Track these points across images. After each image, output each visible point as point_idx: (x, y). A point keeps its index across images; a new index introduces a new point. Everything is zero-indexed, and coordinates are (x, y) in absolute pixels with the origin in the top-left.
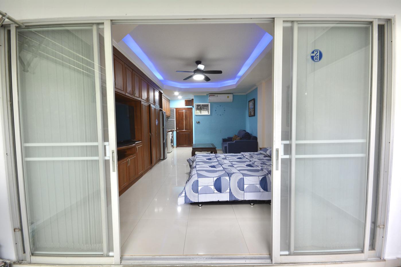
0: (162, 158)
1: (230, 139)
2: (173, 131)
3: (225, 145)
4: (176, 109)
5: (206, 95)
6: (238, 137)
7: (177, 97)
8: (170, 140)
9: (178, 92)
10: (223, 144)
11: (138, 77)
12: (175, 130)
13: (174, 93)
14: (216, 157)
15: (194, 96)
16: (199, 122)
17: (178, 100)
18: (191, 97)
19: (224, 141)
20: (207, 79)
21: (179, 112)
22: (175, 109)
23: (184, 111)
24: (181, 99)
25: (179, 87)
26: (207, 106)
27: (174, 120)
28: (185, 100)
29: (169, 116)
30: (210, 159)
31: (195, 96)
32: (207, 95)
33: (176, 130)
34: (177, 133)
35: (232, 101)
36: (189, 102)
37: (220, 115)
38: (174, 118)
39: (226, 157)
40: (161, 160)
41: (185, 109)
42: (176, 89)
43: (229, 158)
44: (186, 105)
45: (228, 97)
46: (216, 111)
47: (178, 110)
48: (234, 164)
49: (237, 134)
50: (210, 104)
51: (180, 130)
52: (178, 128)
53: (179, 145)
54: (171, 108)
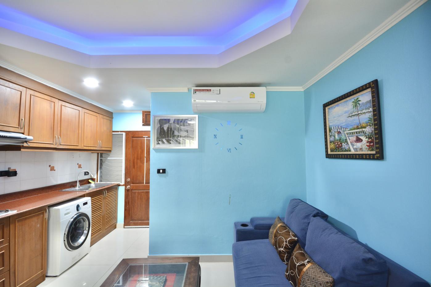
5: (186, 90)
12: (123, 183)
15: (152, 93)
16: (164, 171)
21: (133, 141)
22: (124, 134)
23: (145, 138)
27: (121, 160)
28: (143, 112)
29: (110, 151)
32: (189, 89)
33: (126, 185)
34: (127, 191)
37: (229, 150)
38: (121, 156)
41: (146, 133)
44: (146, 124)
45: (252, 95)
46: (215, 136)
47: (131, 135)
50: (197, 116)
51: (133, 183)
52: (129, 180)
53: (132, 220)
54: (114, 130)
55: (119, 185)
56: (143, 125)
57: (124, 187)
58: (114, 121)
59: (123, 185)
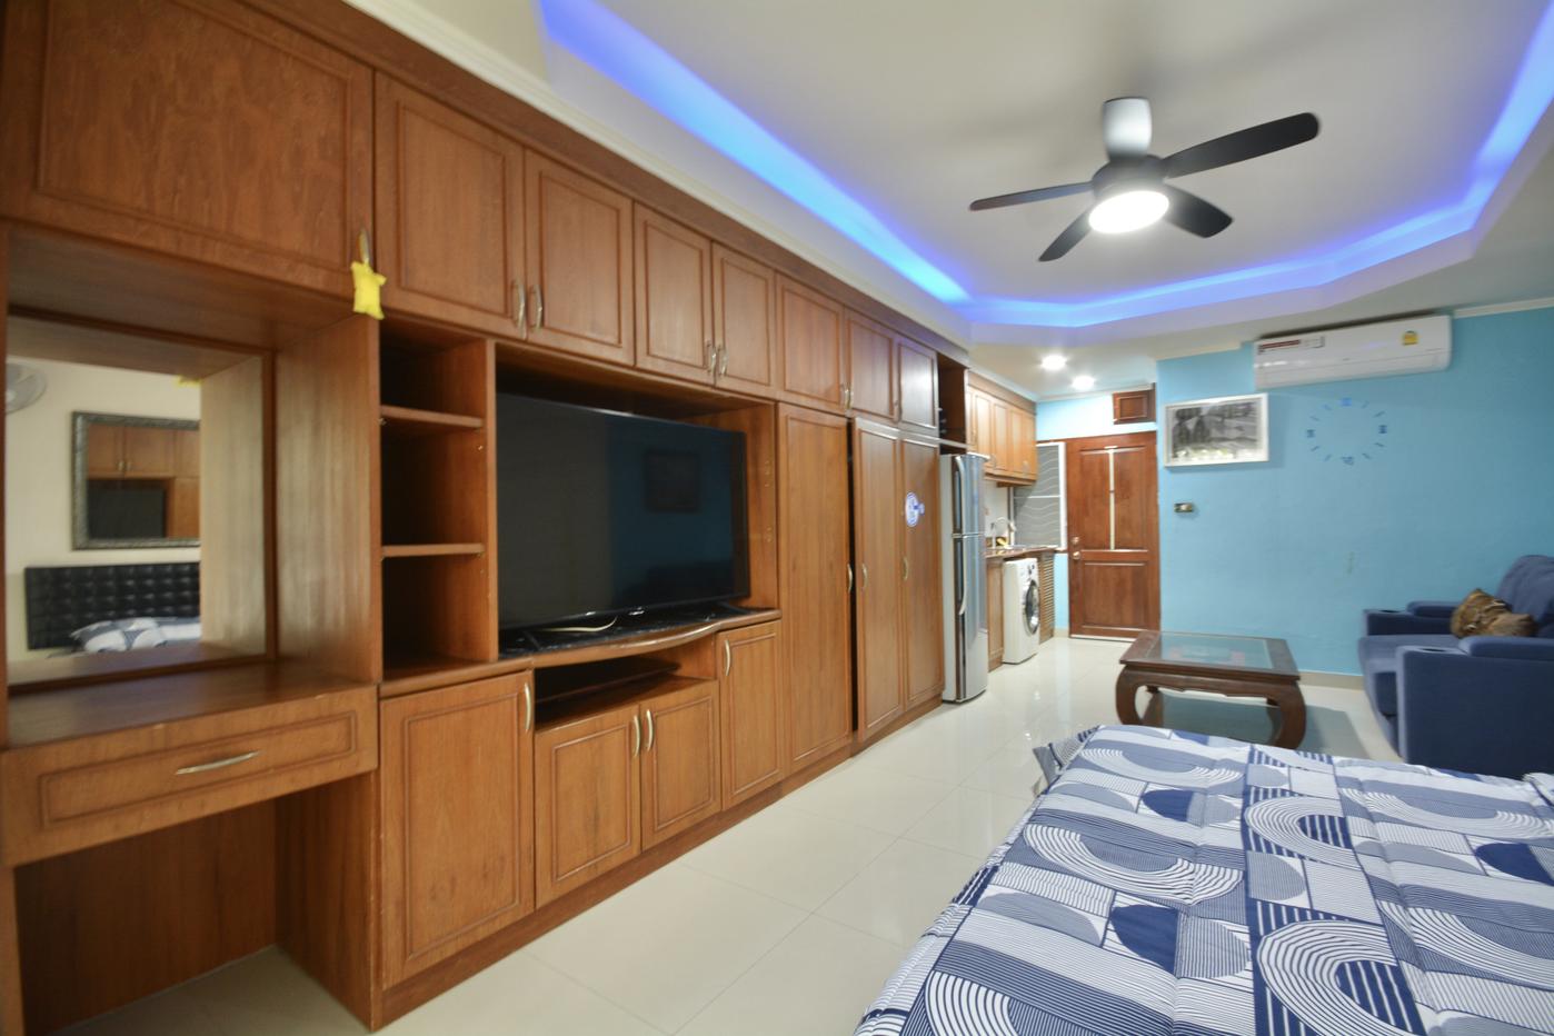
0: (949, 694)
1: (1430, 619)
2: (1044, 557)
3: (1384, 664)
4: (1069, 443)
5: (1235, 346)
6: (1508, 608)
7: (1062, 379)
8: (1022, 600)
9: (1065, 353)
10: (1366, 650)
11: (757, 276)
12: (1064, 546)
13: (1040, 362)
14: (1245, 794)
15: (1159, 362)
16: (1190, 509)
17: (1071, 397)
18: (1141, 373)
19: (1382, 625)
20: (1204, 219)
21: (1082, 459)
22: (1062, 446)
23: (1111, 452)
24: (1090, 392)
25: (1063, 323)
26: (1248, 410)
27: (1058, 500)
28: (1115, 396)
29: (1034, 481)
30: (1172, 804)
31: (1165, 365)
32: (1246, 345)
33: (1070, 550)
34: (1073, 563)
35: (1444, 358)
36: (1134, 405)
37: (1349, 460)
38: (1057, 492)
39: (1349, 807)
40: (944, 701)
41: (1112, 439)
42: (1048, 337)
43: (1380, 826)
44: (1122, 418)
45: (1410, 338)
46: (1311, 433)
47: (1077, 446)
48: (1425, 960)
49: (1492, 590)
50: (1264, 397)
51: (1086, 548)
52: (1076, 540)
53: (1088, 624)
54: (1039, 439)
55: (1055, 552)
56: (1116, 423)
57: (1066, 555)
58: (1040, 419)
59: (1064, 552)
